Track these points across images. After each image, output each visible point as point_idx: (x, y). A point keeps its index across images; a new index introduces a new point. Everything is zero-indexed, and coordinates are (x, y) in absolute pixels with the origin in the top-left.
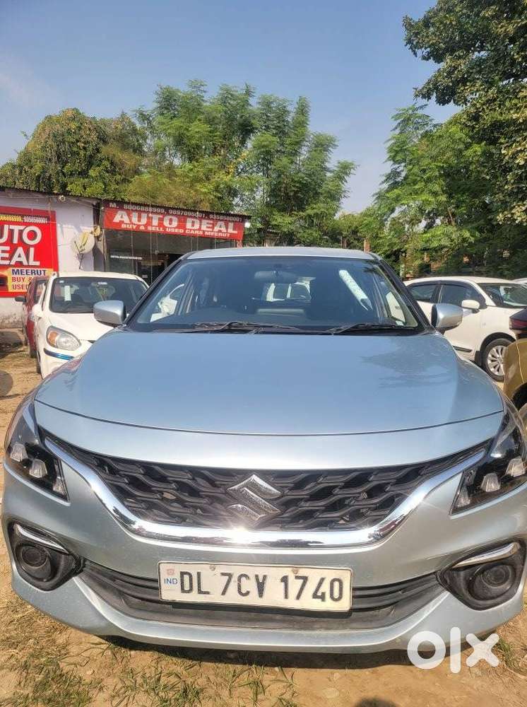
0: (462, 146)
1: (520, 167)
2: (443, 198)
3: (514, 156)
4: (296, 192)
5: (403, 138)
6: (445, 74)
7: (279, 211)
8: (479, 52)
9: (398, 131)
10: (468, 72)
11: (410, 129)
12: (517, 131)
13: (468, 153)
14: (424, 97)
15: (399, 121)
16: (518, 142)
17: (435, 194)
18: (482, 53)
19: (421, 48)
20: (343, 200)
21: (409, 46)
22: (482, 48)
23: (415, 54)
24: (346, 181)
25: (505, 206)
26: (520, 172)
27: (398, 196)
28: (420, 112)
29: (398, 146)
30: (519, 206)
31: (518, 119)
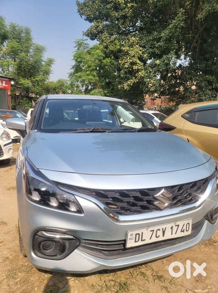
0: (102, 58)
1: (126, 68)
2: (97, 78)
3: (124, 64)
4: (29, 70)
5: (80, 52)
6: (95, 28)
7: (23, 77)
8: (106, 22)
9: (77, 48)
10: (103, 29)
11: (82, 48)
12: (124, 55)
13: (104, 61)
14: (86, 36)
15: (77, 44)
16: (125, 59)
17: (94, 76)
18: (107, 22)
19: (84, 15)
20: (50, 75)
21: (79, 13)
22: (106, 20)
23: (81, 17)
24: (51, 67)
25: (120, 83)
26: (126, 70)
27: (80, 76)
28: (85, 42)
29: (78, 55)
30: (126, 83)
31: (124, 50)
